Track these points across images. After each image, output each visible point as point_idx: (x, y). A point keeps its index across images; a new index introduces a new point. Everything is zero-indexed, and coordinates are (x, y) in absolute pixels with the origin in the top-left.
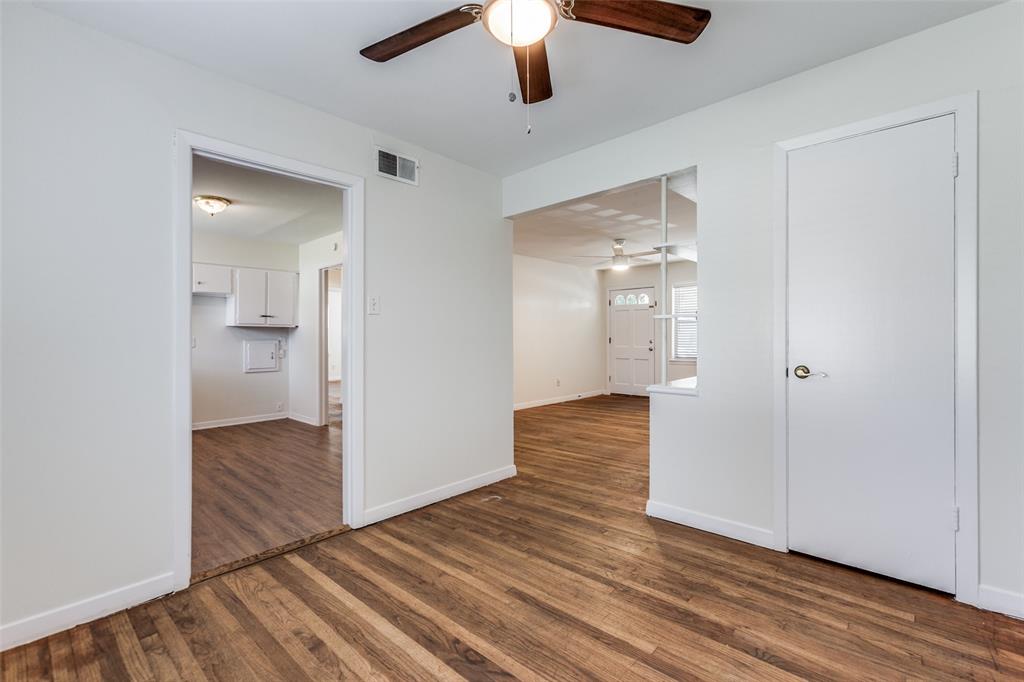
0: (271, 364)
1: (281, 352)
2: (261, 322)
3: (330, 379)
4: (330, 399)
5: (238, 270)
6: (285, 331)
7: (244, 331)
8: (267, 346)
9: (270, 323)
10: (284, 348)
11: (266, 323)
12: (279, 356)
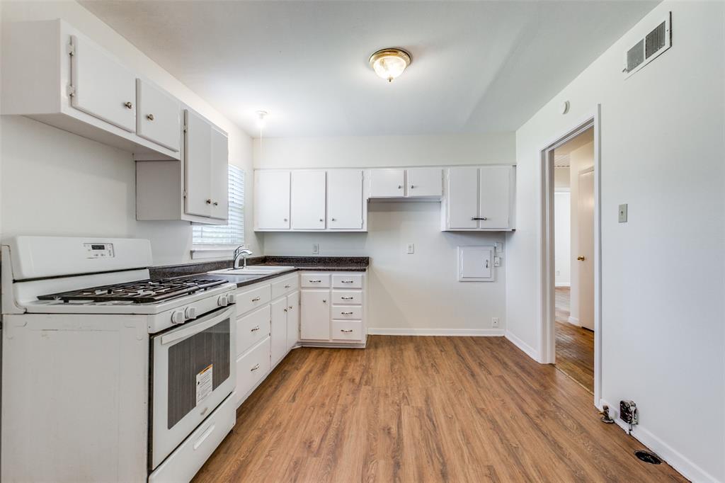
0: (486, 273)
1: (497, 259)
2: (473, 226)
3: (557, 284)
4: (557, 314)
5: (449, 170)
6: (502, 236)
7: (459, 236)
8: (482, 253)
9: (482, 226)
10: (500, 255)
11: (478, 227)
12: (495, 264)
